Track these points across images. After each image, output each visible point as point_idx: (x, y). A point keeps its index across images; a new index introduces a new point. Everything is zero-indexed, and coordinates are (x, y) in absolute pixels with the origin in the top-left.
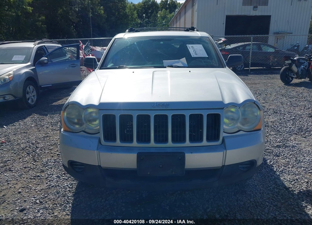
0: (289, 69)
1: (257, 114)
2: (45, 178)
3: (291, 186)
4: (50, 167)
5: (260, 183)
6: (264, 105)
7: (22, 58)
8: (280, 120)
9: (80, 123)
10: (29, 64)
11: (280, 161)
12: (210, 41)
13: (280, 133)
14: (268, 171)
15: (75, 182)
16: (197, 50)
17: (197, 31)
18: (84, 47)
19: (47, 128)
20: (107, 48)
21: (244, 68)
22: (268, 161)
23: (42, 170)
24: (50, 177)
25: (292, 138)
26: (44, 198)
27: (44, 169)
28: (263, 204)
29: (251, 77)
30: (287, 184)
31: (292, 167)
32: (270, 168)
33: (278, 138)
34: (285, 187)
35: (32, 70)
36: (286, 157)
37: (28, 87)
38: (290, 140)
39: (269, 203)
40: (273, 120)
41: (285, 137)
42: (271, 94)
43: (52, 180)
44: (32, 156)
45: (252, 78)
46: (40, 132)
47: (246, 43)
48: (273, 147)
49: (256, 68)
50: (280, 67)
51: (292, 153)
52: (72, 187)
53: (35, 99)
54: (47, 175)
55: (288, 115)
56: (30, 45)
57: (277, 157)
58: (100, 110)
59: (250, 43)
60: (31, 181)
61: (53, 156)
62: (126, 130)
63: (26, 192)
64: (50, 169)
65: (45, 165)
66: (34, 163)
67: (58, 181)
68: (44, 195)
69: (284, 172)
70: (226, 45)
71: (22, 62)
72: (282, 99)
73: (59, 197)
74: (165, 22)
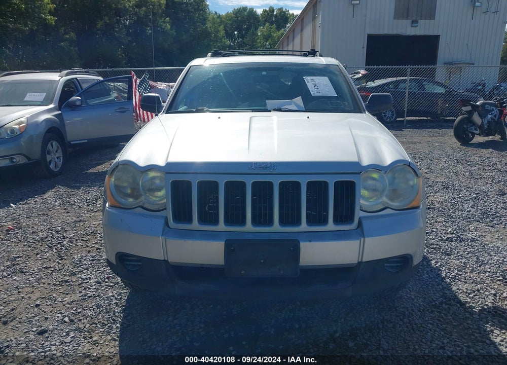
0: (468, 120)
1: (414, 183)
2: (77, 284)
3: (469, 300)
4: (85, 267)
5: (419, 295)
6: (427, 175)
7: (41, 97)
8: (454, 199)
9: (135, 194)
10: (52, 106)
11: (452, 262)
12: (341, 71)
13: (453, 220)
14: (432, 276)
15: (125, 291)
16: (319, 86)
17: (319, 56)
18: (138, 81)
19: (80, 207)
20: (175, 85)
21: (396, 117)
22: (433, 262)
23: (72, 271)
24: (85, 283)
25: (472, 227)
26: (76, 315)
27: (76, 270)
28: (424, 327)
29: (407, 133)
30: (462, 297)
31: (471, 272)
32: (436, 272)
33: (449, 226)
34: (460, 302)
35: (55, 116)
36: (461, 255)
37: (49, 144)
38: (468, 231)
39: (433, 325)
40: (441, 199)
41: (460, 225)
42: (438, 160)
43: (88, 288)
44: (56, 251)
45: (410, 134)
46: (69, 214)
47: (399, 78)
48: (441, 240)
49: (414, 118)
50: (453, 118)
51: (471, 250)
52: (121, 298)
53: (60, 163)
54: (81, 280)
55: (465, 191)
56: (54, 76)
57: (447, 257)
58: (167, 173)
59: (407, 78)
60: (55, 289)
61: (89, 252)
62: (207, 206)
63: (47, 305)
64: (86, 271)
65: (78, 264)
66: (60, 262)
67: (98, 289)
68: (76, 310)
69: (458, 279)
70: (368, 82)
71: (39, 103)
72: (456, 166)
73: (100, 313)
74: (270, 44)
